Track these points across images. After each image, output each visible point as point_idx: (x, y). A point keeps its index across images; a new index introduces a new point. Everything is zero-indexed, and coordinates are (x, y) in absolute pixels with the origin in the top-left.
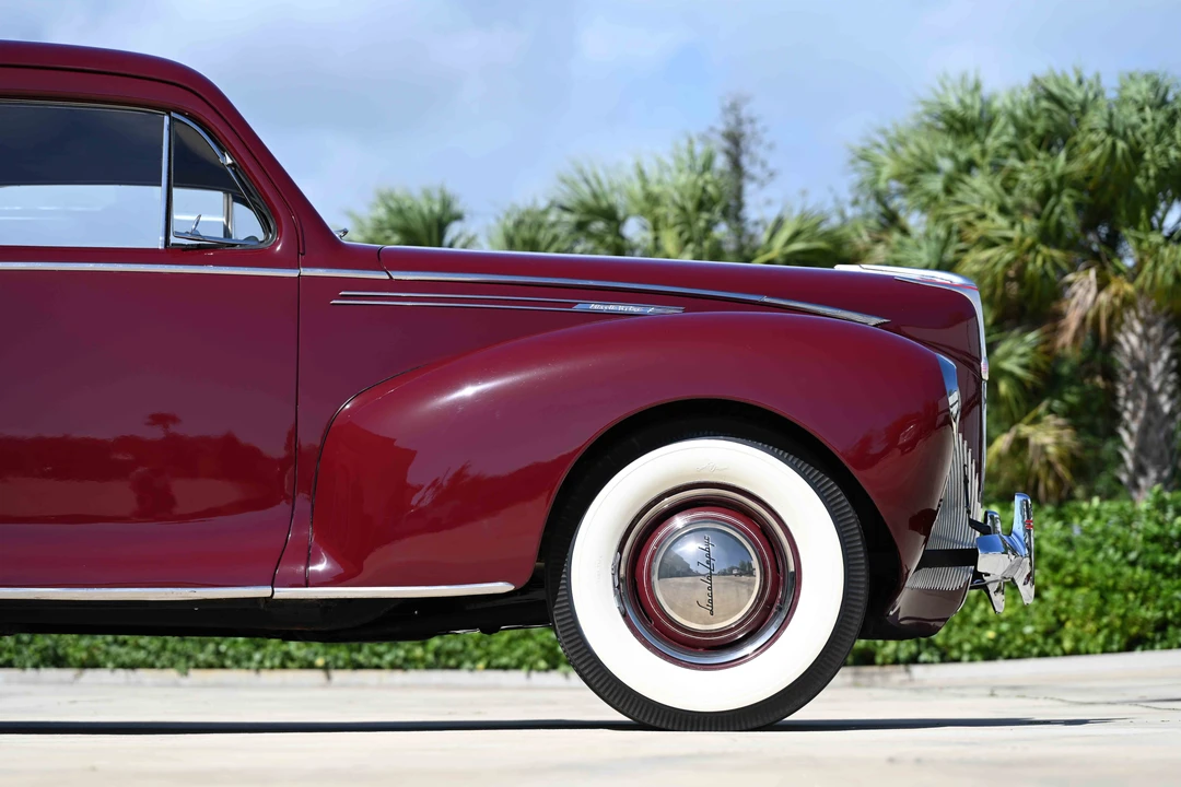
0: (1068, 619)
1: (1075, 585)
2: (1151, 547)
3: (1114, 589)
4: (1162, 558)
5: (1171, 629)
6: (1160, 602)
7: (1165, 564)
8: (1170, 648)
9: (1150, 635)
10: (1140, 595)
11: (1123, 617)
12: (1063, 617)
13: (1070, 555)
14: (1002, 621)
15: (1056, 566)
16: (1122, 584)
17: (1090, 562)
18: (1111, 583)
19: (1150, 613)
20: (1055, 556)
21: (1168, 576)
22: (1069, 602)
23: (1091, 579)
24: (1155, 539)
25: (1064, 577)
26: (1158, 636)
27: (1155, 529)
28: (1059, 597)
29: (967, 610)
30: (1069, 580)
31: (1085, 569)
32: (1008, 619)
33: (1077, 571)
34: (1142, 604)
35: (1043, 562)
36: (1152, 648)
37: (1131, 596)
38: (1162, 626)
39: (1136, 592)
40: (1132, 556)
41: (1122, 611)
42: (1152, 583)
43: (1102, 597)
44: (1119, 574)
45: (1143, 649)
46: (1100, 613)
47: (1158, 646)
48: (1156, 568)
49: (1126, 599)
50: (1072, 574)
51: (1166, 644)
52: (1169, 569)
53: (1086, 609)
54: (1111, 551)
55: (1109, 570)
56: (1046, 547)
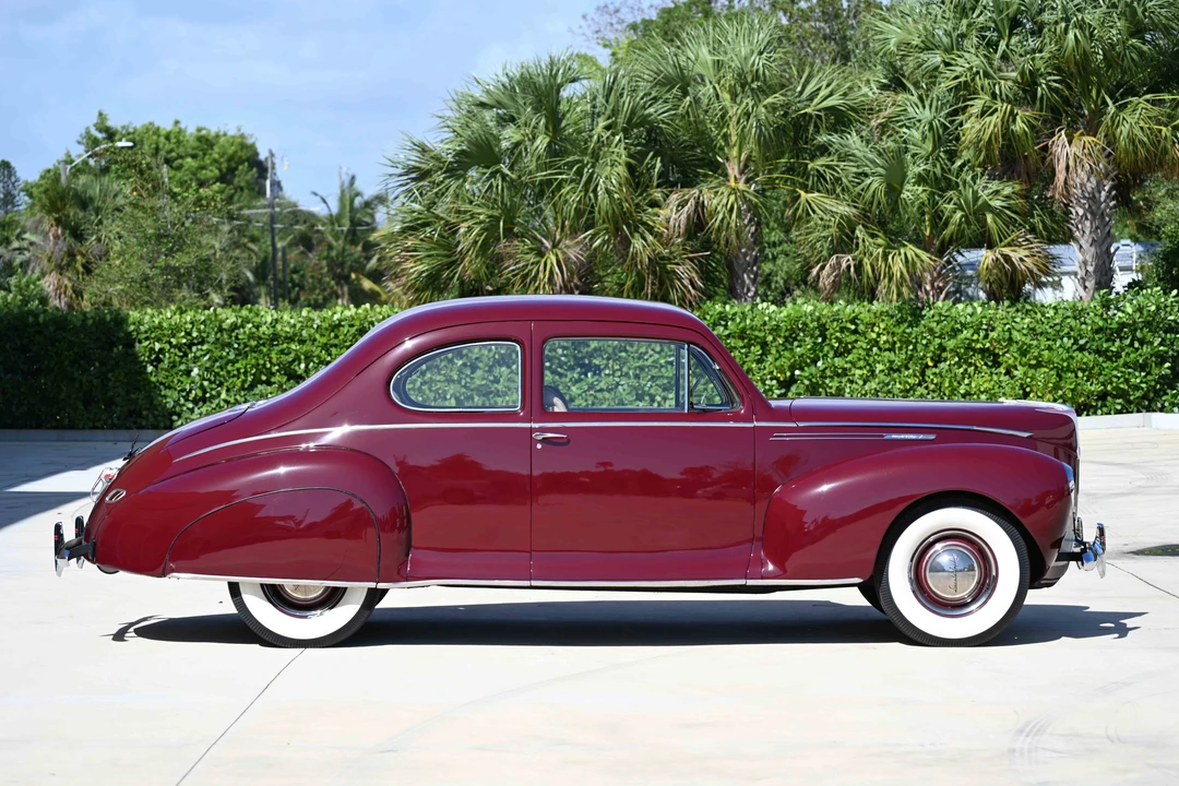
0: (1031, 391)
1: (1039, 365)
2: (1097, 337)
3: (1068, 369)
4: (1105, 345)
5: (1109, 398)
6: (1101, 379)
7: (1107, 350)
8: (1110, 414)
9: (1094, 404)
10: (1087, 373)
11: (1072, 390)
12: (1028, 390)
13: (1035, 343)
14: (982, 393)
15: (1024, 353)
16: (1074, 365)
17: (1049, 348)
18: (1065, 364)
19: (1096, 388)
20: (1024, 343)
21: (1109, 359)
22: (1032, 379)
23: (1050, 361)
24: (1099, 330)
25: (1029, 360)
26: (1100, 404)
27: (1101, 323)
28: (1025, 373)
29: (955, 384)
30: (1033, 362)
31: (1046, 353)
32: (986, 391)
33: (1040, 355)
34: (1087, 381)
35: (1014, 348)
36: (1095, 413)
37: (1080, 374)
38: (1103, 396)
39: (1083, 371)
40: (1082, 342)
41: (1072, 387)
42: (1097, 364)
43: (1058, 375)
44: (1072, 358)
45: (1088, 415)
46: (1057, 387)
47: (1099, 412)
48: (1098, 352)
49: (1077, 376)
50: (1035, 358)
51: (1105, 409)
52: (1110, 354)
53: (1046, 385)
54: (1065, 340)
55: (1065, 355)
56: (1016, 336)
